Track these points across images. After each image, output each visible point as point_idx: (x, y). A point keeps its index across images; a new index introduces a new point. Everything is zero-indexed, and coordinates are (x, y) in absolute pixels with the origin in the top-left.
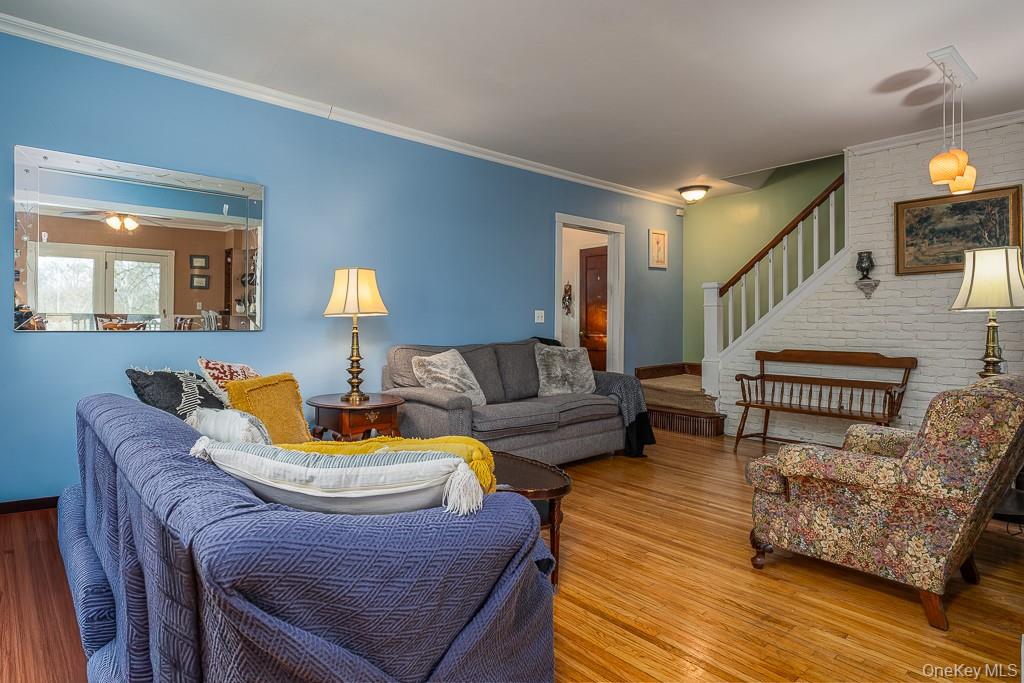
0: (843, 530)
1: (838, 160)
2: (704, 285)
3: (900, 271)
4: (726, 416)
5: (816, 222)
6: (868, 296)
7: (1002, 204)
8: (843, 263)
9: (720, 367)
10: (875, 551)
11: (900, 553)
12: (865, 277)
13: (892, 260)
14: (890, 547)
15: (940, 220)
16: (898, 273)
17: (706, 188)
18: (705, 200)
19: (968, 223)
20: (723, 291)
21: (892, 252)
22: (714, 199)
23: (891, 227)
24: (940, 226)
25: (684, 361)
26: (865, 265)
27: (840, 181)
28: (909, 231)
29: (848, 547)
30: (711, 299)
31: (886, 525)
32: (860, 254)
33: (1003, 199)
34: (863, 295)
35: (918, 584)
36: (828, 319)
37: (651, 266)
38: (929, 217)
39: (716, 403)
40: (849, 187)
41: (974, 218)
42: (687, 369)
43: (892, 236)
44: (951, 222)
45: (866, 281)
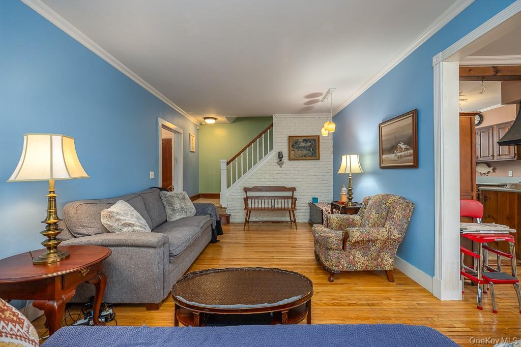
0: (365, 257)
1: (271, 118)
2: (221, 160)
3: (290, 159)
4: (230, 215)
5: (263, 139)
6: (281, 167)
7: (315, 140)
8: (272, 155)
9: (228, 195)
10: (375, 262)
11: (382, 260)
12: (281, 160)
13: (287, 155)
14: (379, 259)
15: (300, 143)
16: (289, 160)
17: (216, 119)
18: (215, 124)
19: (307, 145)
20: (228, 163)
21: (288, 152)
22: (219, 124)
23: (287, 144)
24: (300, 145)
25: (200, 193)
26: (280, 156)
27: (272, 125)
28: (292, 146)
29: (366, 263)
30: (224, 167)
31: (379, 252)
32: (279, 152)
33: (316, 139)
34: (279, 167)
35: (387, 269)
36: (268, 175)
37: (191, 150)
38: (297, 142)
39: (227, 210)
40: (274, 128)
41: (309, 144)
42: (201, 196)
43: (288, 147)
44: (303, 144)
45: (281, 162)
